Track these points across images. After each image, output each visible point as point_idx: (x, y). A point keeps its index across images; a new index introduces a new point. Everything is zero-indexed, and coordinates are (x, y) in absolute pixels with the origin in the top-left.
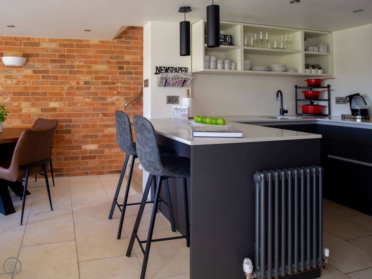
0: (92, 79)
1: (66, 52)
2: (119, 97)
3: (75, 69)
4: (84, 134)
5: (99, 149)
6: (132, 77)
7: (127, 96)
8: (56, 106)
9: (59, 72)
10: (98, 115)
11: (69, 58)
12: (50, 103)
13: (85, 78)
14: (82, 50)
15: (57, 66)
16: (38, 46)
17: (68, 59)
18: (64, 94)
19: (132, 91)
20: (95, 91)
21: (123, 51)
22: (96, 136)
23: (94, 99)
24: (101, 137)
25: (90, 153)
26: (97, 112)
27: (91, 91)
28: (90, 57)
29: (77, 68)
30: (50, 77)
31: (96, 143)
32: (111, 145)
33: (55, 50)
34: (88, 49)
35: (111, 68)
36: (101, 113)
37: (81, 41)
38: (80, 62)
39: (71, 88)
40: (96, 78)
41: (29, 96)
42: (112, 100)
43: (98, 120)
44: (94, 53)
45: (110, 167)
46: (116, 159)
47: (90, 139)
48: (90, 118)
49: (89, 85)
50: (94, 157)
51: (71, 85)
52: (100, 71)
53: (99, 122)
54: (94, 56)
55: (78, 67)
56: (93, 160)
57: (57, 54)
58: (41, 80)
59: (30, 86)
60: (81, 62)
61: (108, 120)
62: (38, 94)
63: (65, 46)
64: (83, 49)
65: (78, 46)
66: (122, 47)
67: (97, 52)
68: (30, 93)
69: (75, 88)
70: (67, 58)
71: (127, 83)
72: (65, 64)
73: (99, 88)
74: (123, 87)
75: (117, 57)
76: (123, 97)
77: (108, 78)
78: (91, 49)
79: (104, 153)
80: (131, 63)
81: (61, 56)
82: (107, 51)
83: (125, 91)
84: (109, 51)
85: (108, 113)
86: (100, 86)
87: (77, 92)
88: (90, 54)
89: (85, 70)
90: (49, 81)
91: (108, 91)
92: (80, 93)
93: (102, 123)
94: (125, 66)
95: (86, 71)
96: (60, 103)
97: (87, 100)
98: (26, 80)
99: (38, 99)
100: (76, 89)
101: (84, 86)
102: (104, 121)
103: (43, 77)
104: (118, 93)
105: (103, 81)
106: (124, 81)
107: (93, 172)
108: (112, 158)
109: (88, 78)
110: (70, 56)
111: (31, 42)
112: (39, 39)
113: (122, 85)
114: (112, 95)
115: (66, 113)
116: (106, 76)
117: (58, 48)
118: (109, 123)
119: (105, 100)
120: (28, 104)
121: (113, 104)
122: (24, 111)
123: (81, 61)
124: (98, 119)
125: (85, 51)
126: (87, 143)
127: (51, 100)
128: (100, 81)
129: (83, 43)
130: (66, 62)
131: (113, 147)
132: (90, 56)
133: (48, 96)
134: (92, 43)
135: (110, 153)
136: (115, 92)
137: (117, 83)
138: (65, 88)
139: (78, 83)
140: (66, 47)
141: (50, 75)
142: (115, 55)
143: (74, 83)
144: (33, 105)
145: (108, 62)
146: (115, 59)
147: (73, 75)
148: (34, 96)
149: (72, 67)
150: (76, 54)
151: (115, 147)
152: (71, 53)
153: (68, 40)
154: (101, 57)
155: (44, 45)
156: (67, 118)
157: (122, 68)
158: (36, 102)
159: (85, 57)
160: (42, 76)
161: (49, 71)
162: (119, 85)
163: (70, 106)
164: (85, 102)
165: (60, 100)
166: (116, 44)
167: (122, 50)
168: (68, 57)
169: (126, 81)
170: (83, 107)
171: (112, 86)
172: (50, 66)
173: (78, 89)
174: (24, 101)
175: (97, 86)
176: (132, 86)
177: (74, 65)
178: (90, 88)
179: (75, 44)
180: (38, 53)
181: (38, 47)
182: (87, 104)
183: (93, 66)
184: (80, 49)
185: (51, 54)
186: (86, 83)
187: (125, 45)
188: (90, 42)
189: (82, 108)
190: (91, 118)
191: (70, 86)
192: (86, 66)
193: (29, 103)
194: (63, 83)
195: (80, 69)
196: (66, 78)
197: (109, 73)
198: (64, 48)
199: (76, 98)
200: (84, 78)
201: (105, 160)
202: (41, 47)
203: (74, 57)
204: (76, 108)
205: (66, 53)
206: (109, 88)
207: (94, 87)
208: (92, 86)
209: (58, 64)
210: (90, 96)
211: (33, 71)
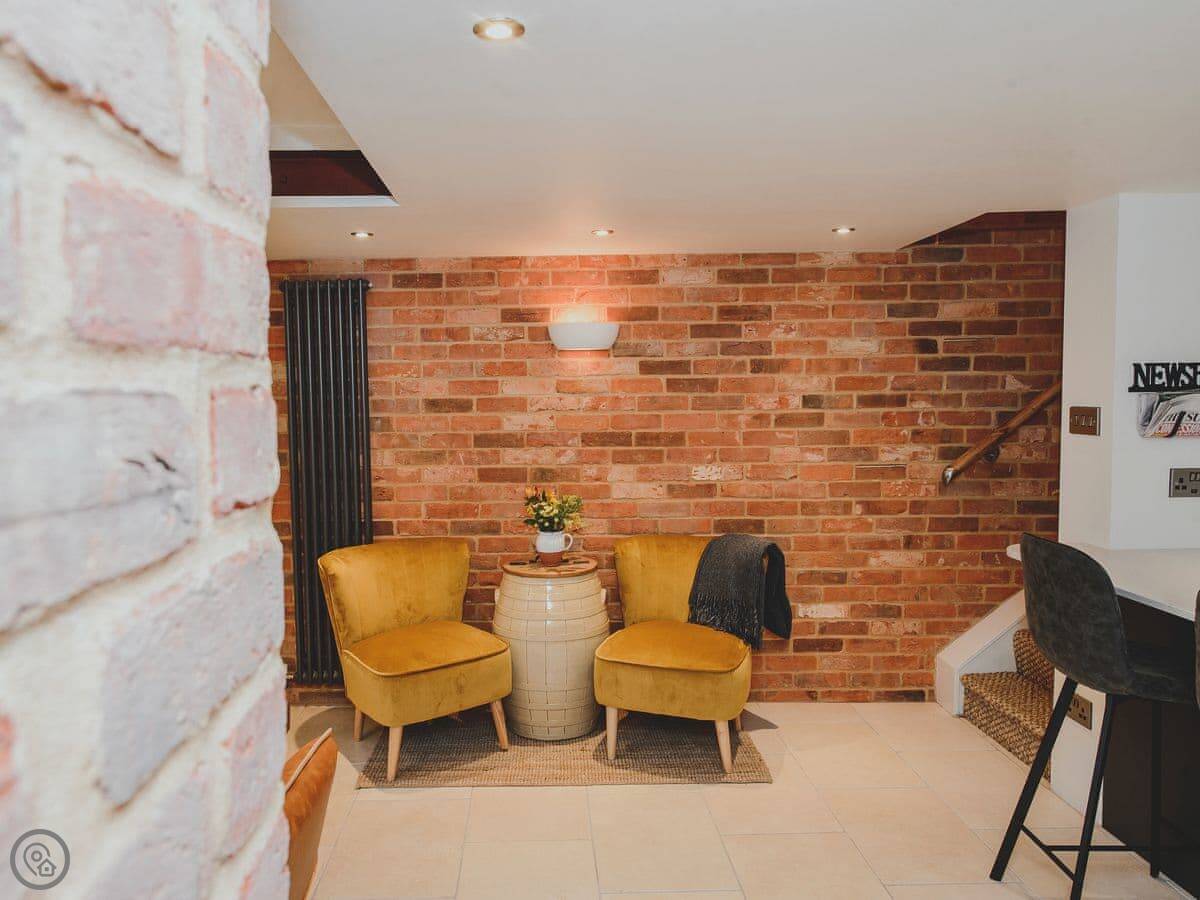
0: (828, 386)
1: (741, 298)
2: (918, 448)
3: (773, 356)
4: (801, 570)
5: (850, 620)
6: (967, 378)
7: (947, 445)
8: (714, 478)
9: (722, 367)
10: (847, 508)
11: (751, 319)
12: (694, 469)
13: (805, 386)
14: (794, 288)
15: (714, 345)
16: (654, 283)
17: (746, 323)
18: (737, 438)
19: (965, 428)
20: (838, 427)
21: (934, 286)
22: (842, 578)
23: (835, 456)
24: (859, 580)
25: (822, 631)
26: (847, 499)
27: (824, 428)
28: (821, 312)
29: (778, 351)
30: (693, 385)
31: (842, 600)
32: (891, 608)
33: (706, 294)
34: (814, 286)
35: (893, 346)
36: (858, 503)
37: (790, 257)
38: (789, 330)
39: (760, 418)
40: (841, 384)
41: (631, 445)
42: (897, 460)
43: (848, 526)
44: (835, 299)
45: (889, 679)
46: (908, 655)
47: (822, 587)
48: (821, 517)
49: (819, 407)
50: (835, 646)
51: (760, 408)
52: (856, 360)
53: (852, 530)
54: (834, 308)
55: (783, 346)
56: (831, 654)
57: (715, 305)
58: (665, 393)
59: (630, 413)
60: (791, 330)
61: (880, 524)
62: (656, 438)
63: (736, 276)
64: (797, 285)
65: (781, 276)
66: (930, 274)
67: (843, 293)
68: (633, 438)
69: (773, 418)
70: (745, 320)
71: (946, 400)
72: (736, 340)
73: (849, 419)
74: (933, 413)
75: (915, 310)
76: (935, 448)
77: (881, 382)
78: (825, 283)
79: (865, 633)
80: (964, 326)
81: (726, 312)
82: (879, 287)
83: (942, 426)
84: (885, 287)
85: (884, 502)
86: (856, 410)
87: (780, 432)
88: (820, 301)
89: (804, 356)
90: (690, 396)
91: (882, 426)
92: (790, 436)
93: (861, 535)
94: (940, 340)
95: (809, 362)
96: (727, 467)
97: (813, 458)
98: (621, 394)
99: (656, 457)
100: (776, 421)
101: (802, 411)
102: (868, 527)
103: (672, 385)
104: (917, 435)
105: (866, 393)
106: (936, 392)
107: (830, 691)
108: (895, 651)
109: (815, 385)
110: (756, 311)
111: (633, 268)
112: (655, 258)
113: (929, 406)
114: (897, 443)
115: (746, 500)
116: (876, 375)
117: (714, 285)
118: (888, 535)
119: (871, 459)
120: (629, 473)
121: (899, 470)
122: (618, 493)
123: (793, 327)
124: (847, 520)
125: (803, 293)
126: (813, 599)
127: (698, 458)
128: (855, 394)
129: (799, 264)
130: (743, 332)
131: (896, 613)
132: (822, 310)
133: (687, 446)
134: (826, 262)
135: (886, 634)
136: (906, 431)
137: (912, 400)
138: (742, 419)
139: (783, 402)
140: (743, 281)
141: (692, 376)
142: (908, 300)
143: (768, 404)
144: (644, 476)
145: (884, 328)
146: (907, 315)
147: (768, 375)
148: (646, 445)
149: (763, 347)
150: (773, 304)
151: (903, 614)
152: (757, 301)
153: (747, 257)
154: (860, 311)
155: (671, 278)
156: (749, 517)
157: (928, 347)
158: (651, 466)
159: (804, 311)
160: (668, 380)
161: (689, 362)
162: (921, 406)
163: (758, 478)
164: (805, 464)
165: (726, 457)
166: (910, 264)
167: (931, 283)
168: (750, 314)
169: (944, 391)
170: (798, 481)
171: (894, 410)
172: (692, 349)
173: (781, 420)
174: (615, 462)
175: (846, 412)
176: (964, 408)
177: (770, 343)
178: (820, 419)
179: (770, 268)
180: (654, 305)
181: (654, 286)
182: (811, 470)
183: (832, 342)
184: (787, 287)
185: (695, 308)
186: (807, 401)
187: (942, 265)
188: (819, 257)
189: (796, 485)
190: (826, 517)
191: (757, 412)
192: (809, 343)
193: (631, 468)
194: (735, 404)
195: (788, 356)
196: (744, 386)
197: (887, 365)
198: (736, 285)
199: (776, 450)
200: (798, 384)
201: (871, 655)
202: (661, 284)
203: (767, 313)
204: (775, 485)
205: (740, 303)
206: (886, 416)
207: (835, 414)
208: (829, 414)
209: (718, 340)
210: (820, 446)
211: (642, 364)
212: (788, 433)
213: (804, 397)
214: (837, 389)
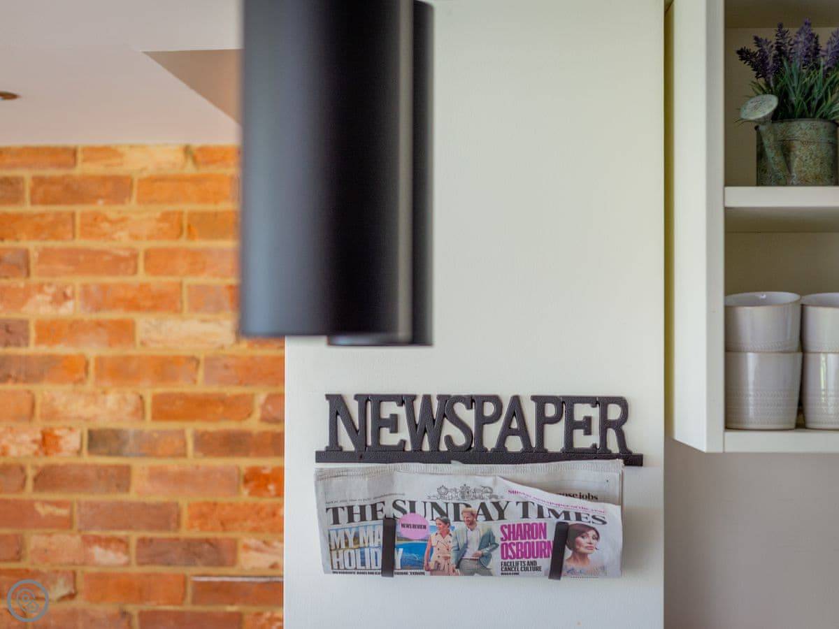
0: (139, 411)
3: (32, 349)
13: (91, 410)
14: (73, 215)
23: (150, 552)
27: (132, 496)
29: (40, 339)
34: (112, 211)
37: (68, 156)
38: (62, 297)
39: (6, 473)
42: (274, 566)
51: (4, 452)
52: (192, 359)
54: (148, 255)
55: (52, 331)
60: (65, 297)
64: (79, 209)
67: (165, 226)
69: (30, 473)
73: (181, 479)
77: (241, 405)
78: (131, 206)
88: (121, 241)
89: (93, 350)
92: (63, 512)
95: (100, 360)
97: (106, 558)
101: (87, 459)
105: (211, 427)
109: (111, 406)
114: (270, 531)
119: (221, 563)
123: (69, 292)
125: (92, 226)
129: (83, 168)
132: (126, 259)
139: (48, 442)
143: (21, 444)
147: (20, 387)
149: (12, 331)
150: (33, 245)
164: (91, 570)
170: (79, 603)
171: (267, 463)
173: (48, 479)
177: (25, 322)
178: (122, 478)
179: (27, 175)
182: (103, 583)
183: (144, 323)
186: (97, 440)
188: (121, 155)
189: (75, 613)
192: (99, 324)
197: (251, 372)
199: (35, 540)
200: (84, 406)
207: (152, 469)
208: (140, 466)
210: (121, 534)
212: (58, 504)
213: (91, 433)
214: (154, 418)
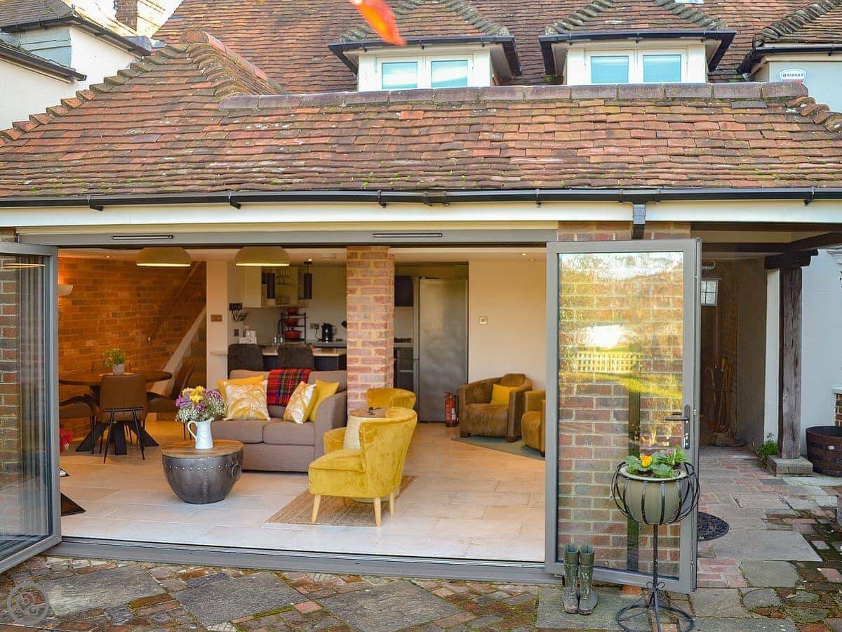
2: (137, 331)
8: (91, 345)
12: (86, 342)
17: (99, 286)
18: (97, 329)
20: (120, 324)
27: (117, 325)
28: (117, 282)
30: (85, 309)
33: (89, 274)
40: (122, 308)
42: (133, 335)
44: (120, 278)
49: (116, 317)
52: (124, 300)
72: (97, 292)
73: (123, 321)
81: (95, 282)
85: (130, 351)
86: (125, 317)
87: (107, 326)
89: (113, 298)
91: (130, 324)
94: (141, 293)
96: (94, 341)
97: (115, 336)
99: (76, 338)
100: (106, 322)
101: (112, 319)
106: (141, 311)
109: (114, 308)
111: (71, 263)
112: (76, 259)
115: (99, 353)
116: (128, 305)
117: (91, 271)
121: (133, 339)
122: (66, 353)
127: (87, 337)
128: (124, 312)
133: (85, 333)
134: (118, 264)
136: (135, 325)
137: (136, 314)
138: (98, 322)
139: (108, 316)
141: (85, 306)
142: (135, 279)
143: (104, 316)
144: (73, 346)
145: (130, 288)
147: (104, 305)
148: (74, 333)
150: (105, 279)
152: (101, 277)
154: (125, 282)
156: (100, 360)
157: (139, 295)
162: (138, 316)
165: (94, 337)
175: (122, 318)
178: (116, 322)
184: (109, 273)
185: (86, 279)
186: (113, 315)
189: (111, 346)
191: (102, 319)
193: (70, 343)
195: (109, 298)
197: (130, 302)
198: (96, 271)
199: (106, 334)
200: (112, 309)
203: (104, 282)
204: (106, 347)
205: (98, 278)
206: (130, 320)
209: (92, 292)
210: (116, 331)
211: (72, 301)
213: (112, 313)
